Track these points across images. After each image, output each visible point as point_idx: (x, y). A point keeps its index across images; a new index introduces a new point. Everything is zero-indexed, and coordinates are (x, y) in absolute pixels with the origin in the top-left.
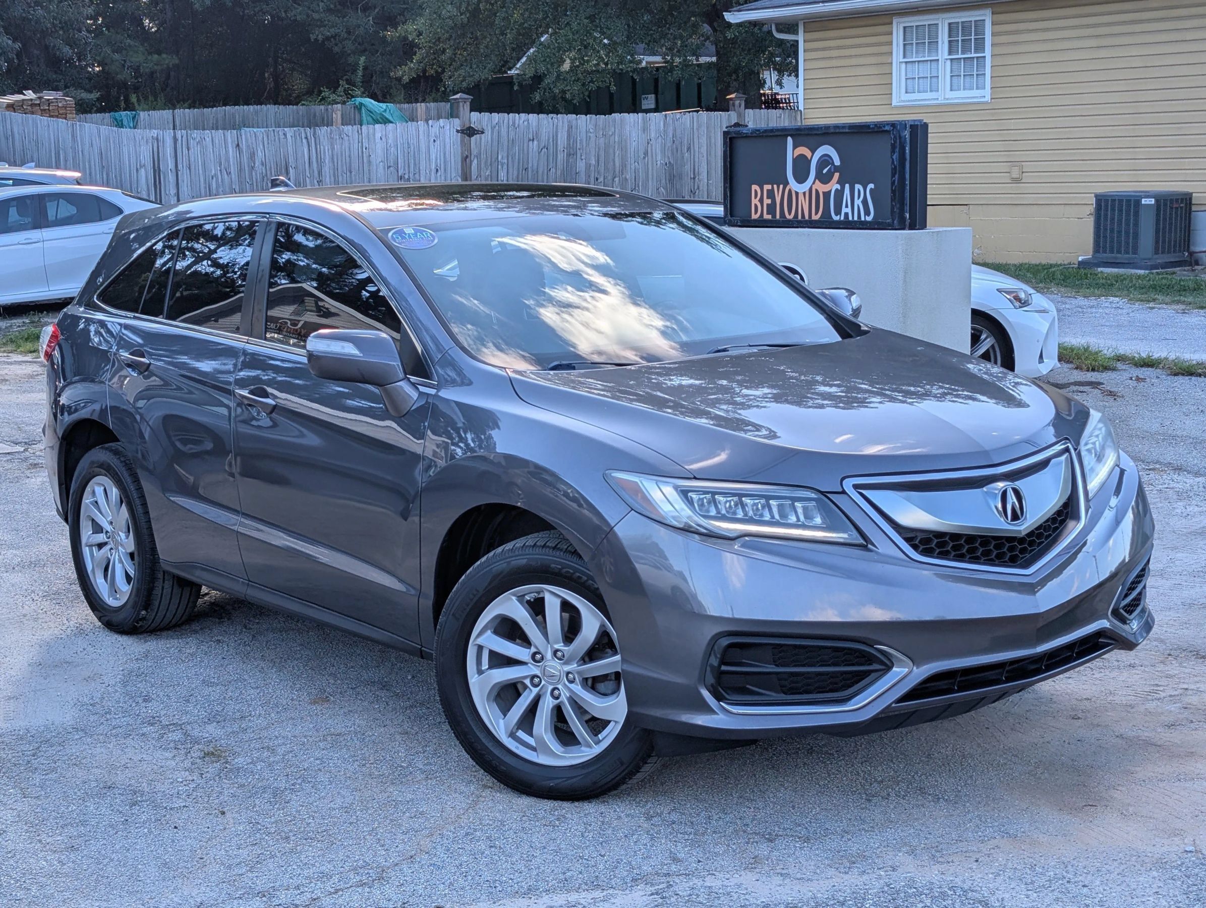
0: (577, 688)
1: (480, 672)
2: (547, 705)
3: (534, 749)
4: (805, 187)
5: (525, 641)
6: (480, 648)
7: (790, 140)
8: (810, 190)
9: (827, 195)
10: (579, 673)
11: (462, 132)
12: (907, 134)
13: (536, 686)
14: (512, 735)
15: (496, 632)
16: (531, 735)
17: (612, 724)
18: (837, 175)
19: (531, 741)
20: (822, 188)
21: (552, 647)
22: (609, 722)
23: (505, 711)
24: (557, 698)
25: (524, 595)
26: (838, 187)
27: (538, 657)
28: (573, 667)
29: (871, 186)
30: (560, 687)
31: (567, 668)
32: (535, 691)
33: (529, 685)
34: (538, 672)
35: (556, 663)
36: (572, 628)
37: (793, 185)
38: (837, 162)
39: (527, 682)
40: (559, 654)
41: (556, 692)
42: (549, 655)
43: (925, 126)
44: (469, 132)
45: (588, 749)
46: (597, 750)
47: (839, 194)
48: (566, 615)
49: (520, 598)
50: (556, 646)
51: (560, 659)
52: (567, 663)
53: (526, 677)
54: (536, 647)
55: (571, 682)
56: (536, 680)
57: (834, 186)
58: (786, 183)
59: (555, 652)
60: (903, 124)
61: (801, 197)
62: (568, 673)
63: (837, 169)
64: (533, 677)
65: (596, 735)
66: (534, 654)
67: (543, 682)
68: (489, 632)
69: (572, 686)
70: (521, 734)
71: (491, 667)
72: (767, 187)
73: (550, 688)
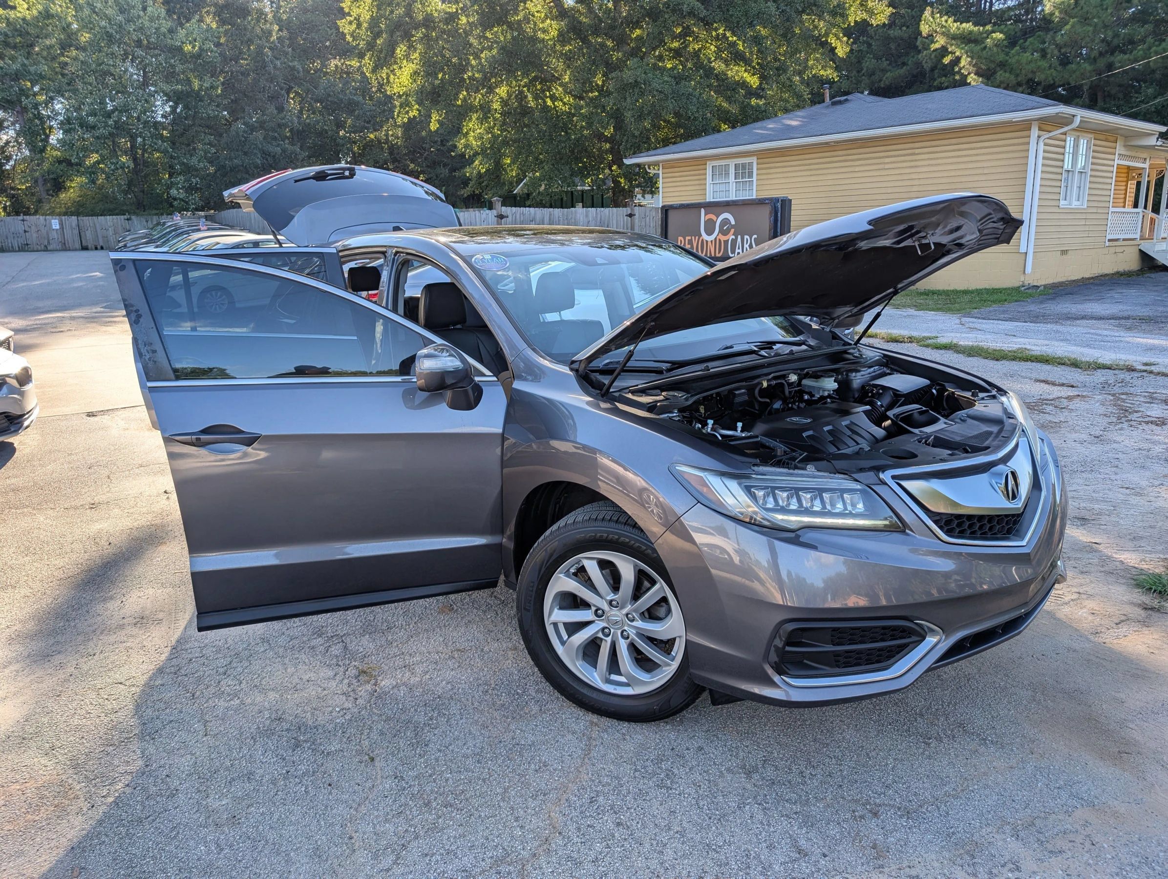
0: (639, 623)
1: (563, 643)
2: (623, 646)
3: (627, 685)
4: (712, 237)
5: (585, 605)
6: (555, 625)
7: (703, 210)
8: (716, 239)
9: (726, 242)
10: (635, 611)
11: (497, 216)
12: (779, 205)
13: (608, 635)
14: (608, 681)
15: (561, 608)
16: (620, 674)
17: (677, 641)
18: (733, 230)
19: (622, 679)
20: (723, 238)
21: (606, 600)
22: (674, 639)
23: (594, 664)
24: (628, 638)
25: (568, 570)
26: (734, 237)
27: (600, 612)
28: (628, 608)
29: (755, 236)
30: (626, 628)
31: (625, 611)
32: (609, 639)
33: (603, 637)
34: (605, 625)
35: (615, 611)
36: (614, 579)
37: (705, 236)
38: (733, 222)
39: (600, 635)
40: (614, 603)
41: (625, 633)
42: (606, 607)
43: (790, 201)
44: (501, 217)
45: (668, 668)
46: (675, 665)
47: (734, 242)
48: (607, 571)
49: (567, 574)
50: (609, 598)
51: (616, 607)
52: (622, 608)
53: (597, 632)
54: (595, 606)
55: (632, 621)
56: (606, 631)
57: (731, 237)
58: (700, 235)
59: (610, 603)
60: (777, 200)
61: (709, 244)
62: (627, 615)
63: (733, 227)
64: (603, 629)
65: (669, 654)
66: (596, 611)
67: (612, 631)
68: (556, 610)
69: (634, 624)
70: (614, 677)
71: (570, 635)
72: (688, 238)
73: (619, 632)
